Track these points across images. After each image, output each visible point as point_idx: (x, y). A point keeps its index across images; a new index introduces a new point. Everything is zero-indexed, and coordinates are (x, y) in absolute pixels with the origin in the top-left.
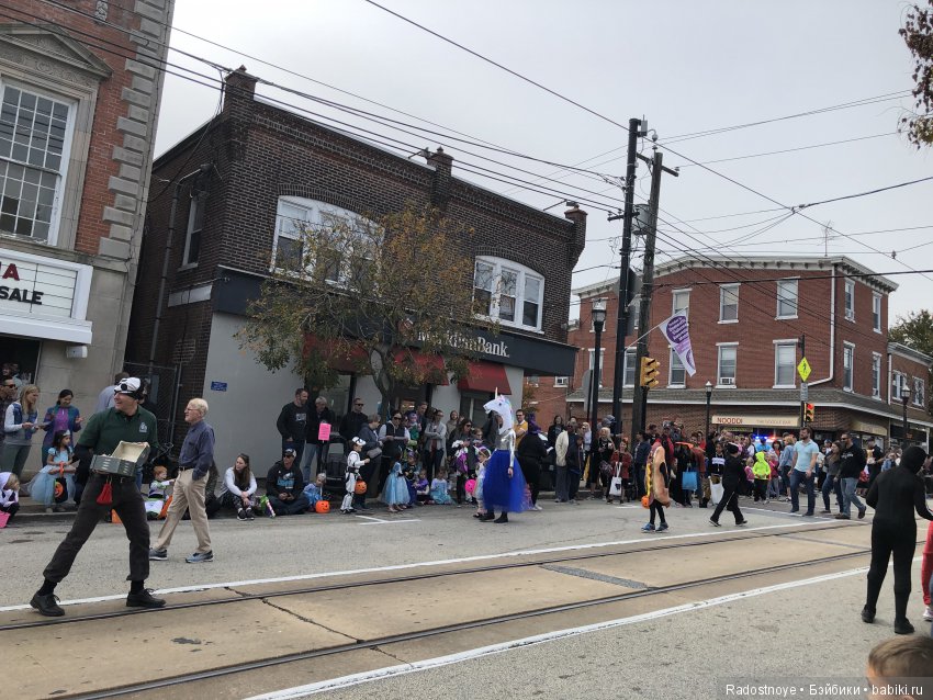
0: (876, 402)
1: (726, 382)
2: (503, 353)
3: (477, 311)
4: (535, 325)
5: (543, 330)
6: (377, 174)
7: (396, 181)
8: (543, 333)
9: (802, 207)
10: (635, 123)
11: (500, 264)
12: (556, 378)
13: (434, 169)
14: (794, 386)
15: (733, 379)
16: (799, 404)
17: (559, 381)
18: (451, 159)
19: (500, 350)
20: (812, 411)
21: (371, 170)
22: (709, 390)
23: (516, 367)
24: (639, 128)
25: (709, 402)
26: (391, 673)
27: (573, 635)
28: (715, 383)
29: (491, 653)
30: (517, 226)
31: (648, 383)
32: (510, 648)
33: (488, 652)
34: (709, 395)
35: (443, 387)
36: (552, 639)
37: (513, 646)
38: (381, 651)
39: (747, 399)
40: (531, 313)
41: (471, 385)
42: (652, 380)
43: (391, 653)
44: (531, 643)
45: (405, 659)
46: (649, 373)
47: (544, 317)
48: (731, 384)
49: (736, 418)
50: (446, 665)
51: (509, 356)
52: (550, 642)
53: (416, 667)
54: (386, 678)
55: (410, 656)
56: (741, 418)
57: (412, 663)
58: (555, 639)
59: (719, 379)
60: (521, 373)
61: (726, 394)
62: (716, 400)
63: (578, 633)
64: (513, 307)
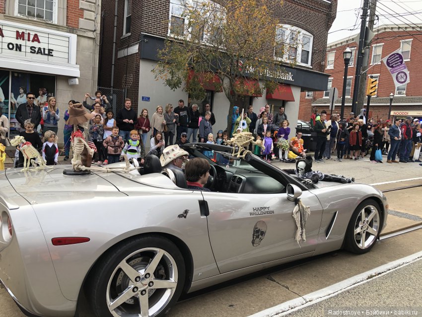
1: (400, 93)
2: (291, 79)
3: (276, 55)
4: (307, 63)
5: (312, 65)
8: (312, 67)
11: (288, 29)
12: (307, 93)
15: (404, 92)
17: (308, 95)
19: (289, 77)
22: (392, 97)
23: (296, 86)
25: (391, 104)
26: (292, 308)
27: (405, 265)
28: (394, 94)
29: (356, 285)
30: (299, 6)
31: (371, 93)
32: (367, 279)
33: (354, 284)
34: (391, 100)
35: (259, 98)
36: (392, 270)
37: (369, 278)
38: (275, 281)
39: (412, 102)
40: (306, 56)
41: (274, 96)
42: (374, 91)
43: (283, 284)
44: (380, 274)
45: (295, 290)
46: (373, 82)
47: (312, 58)
48: (403, 94)
49: (404, 112)
50: (330, 298)
51: (293, 80)
52: (392, 272)
53: (308, 300)
54: (290, 314)
55: (299, 287)
56: (407, 112)
57: (305, 297)
58: (394, 269)
59: (396, 92)
60: (300, 90)
61: (399, 100)
62: (394, 103)
63: (407, 264)
64: (296, 52)
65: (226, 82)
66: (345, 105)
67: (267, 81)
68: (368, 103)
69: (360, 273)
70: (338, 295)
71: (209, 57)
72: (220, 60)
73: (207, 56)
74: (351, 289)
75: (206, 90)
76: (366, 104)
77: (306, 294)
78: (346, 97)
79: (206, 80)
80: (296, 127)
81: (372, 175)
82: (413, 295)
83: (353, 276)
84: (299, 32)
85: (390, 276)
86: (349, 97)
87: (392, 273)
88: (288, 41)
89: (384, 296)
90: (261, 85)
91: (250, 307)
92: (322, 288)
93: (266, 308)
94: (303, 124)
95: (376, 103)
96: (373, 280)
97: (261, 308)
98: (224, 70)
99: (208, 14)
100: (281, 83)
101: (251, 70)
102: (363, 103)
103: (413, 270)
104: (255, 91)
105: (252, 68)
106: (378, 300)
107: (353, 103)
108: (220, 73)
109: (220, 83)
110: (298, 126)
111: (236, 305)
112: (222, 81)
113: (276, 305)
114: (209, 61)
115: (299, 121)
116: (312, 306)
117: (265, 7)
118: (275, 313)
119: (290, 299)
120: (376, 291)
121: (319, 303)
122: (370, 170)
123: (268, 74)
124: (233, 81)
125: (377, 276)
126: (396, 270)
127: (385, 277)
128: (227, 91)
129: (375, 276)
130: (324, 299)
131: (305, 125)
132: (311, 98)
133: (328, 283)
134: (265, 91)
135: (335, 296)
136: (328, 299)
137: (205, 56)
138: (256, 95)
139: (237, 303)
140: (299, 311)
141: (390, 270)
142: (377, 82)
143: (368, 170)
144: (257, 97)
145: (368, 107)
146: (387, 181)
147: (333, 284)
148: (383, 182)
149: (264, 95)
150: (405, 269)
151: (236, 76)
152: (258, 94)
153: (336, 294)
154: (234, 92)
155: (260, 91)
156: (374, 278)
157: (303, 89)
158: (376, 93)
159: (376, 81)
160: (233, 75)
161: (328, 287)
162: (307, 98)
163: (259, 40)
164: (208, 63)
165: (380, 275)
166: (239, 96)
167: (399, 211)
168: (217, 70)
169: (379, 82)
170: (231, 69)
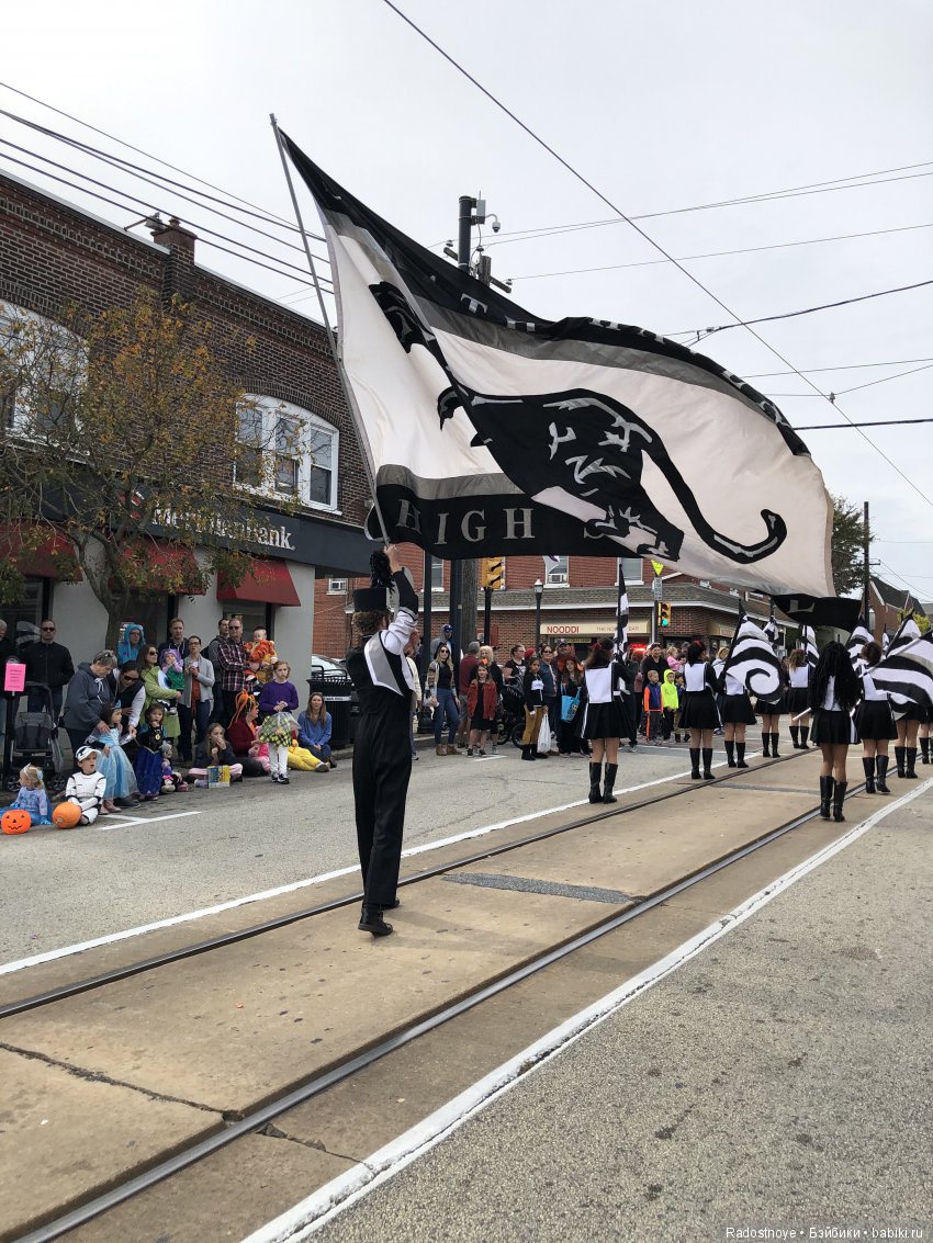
0: (733, 598)
1: (556, 580)
2: (285, 543)
3: (240, 478)
4: (327, 502)
5: (340, 508)
6: (72, 251)
7: (106, 266)
8: (340, 513)
9: (709, 330)
10: (467, 203)
11: (271, 409)
12: (331, 582)
13: (166, 251)
14: (641, 582)
15: (566, 576)
16: (652, 605)
17: (335, 586)
18: (194, 237)
19: (281, 540)
20: (668, 612)
21: (62, 244)
22: (539, 590)
23: (302, 563)
24: (474, 212)
25: (539, 607)
26: (338, 1202)
27: (600, 1020)
28: (543, 581)
29: (495, 1095)
30: (296, 349)
31: (492, 582)
32: (519, 1075)
33: (490, 1095)
34: (539, 596)
35: (196, 597)
36: (574, 1038)
37: (523, 1070)
38: (285, 1136)
39: (584, 602)
40: (322, 483)
41: (241, 593)
42: (499, 578)
43: (309, 1138)
44: (547, 1054)
45: (344, 1149)
46: (493, 569)
47: (340, 489)
48: (563, 582)
49: (571, 625)
50: (434, 1148)
51: (293, 548)
52: (574, 1044)
53: (379, 1168)
54: (334, 1220)
55: (351, 1138)
56: (576, 625)
57: (367, 1161)
58: (578, 1036)
59: (548, 576)
60: (312, 573)
61: (556, 596)
62: (546, 603)
63: (605, 1016)
64: (295, 474)
65: (93, 552)
66: (433, 610)
67: (219, 551)
68: (488, 605)
69: (502, 1063)
70: (453, 1134)
71: (36, 480)
72: (72, 490)
73: (30, 478)
74: (482, 1112)
75: (27, 576)
76: (483, 609)
77: (373, 1152)
78: (433, 589)
79: (27, 548)
80: (310, 677)
81: (513, 795)
82: (623, 1091)
83: (485, 1074)
84: (303, 423)
85: (571, 1054)
86: (441, 589)
87: (573, 1047)
88: (272, 445)
89: (560, 1109)
90: (203, 562)
91: (219, 1230)
92: (412, 1125)
93: (267, 1219)
94: (327, 666)
95: (507, 604)
96: (532, 1074)
97: (251, 1225)
98: (88, 519)
99: (31, 355)
100: (262, 557)
101: (171, 519)
102: (474, 607)
103: (618, 1031)
104: (186, 579)
105: (172, 513)
106: (548, 1123)
107: (453, 605)
108: (75, 526)
109: (72, 555)
110: (313, 674)
111: (178, 1234)
112: (81, 549)
113: (295, 1204)
114: (38, 491)
115: (316, 660)
116: (389, 1182)
117: (203, 350)
118: (293, 1229)
119: (329, 1177)
120: (542, 1100)
121: (406, 1168)
122: (506, 782)
123: (221, 529)
124: (115, 550)
125: (541, 1062)
126: (582, 1038)
127: (559, 1061)
128: (97, 580)
129: (537, 1062)
130: (419, 1153)
131: (332, 669)
132: (343, 593)
133: (426, 1107)
134: (213, 579)
135: (447, 1138)
136: (429, 1152)
137: (23, 476)
138: (186, 590)
139: (180, 1228)
140: (358, 1205)
141: (567, 1039)
142: (503, 567)
143: (501, 783)
144: (190, 594)
145: (488, 613)
146: (546, 808)
147: (439, 1108)
148: (536, 811)
149: (211, 591)
150: (602, 1029)
151: (126, 534)
152: (195, 586)
153: (448, 1132)
154: (120, 583)
155: (199, 579)
156: (533, 1069)
157: (321, 573)
158: (503, 581)
159: (499, 565)
160: (115, 531)
161: (427, 1119)
162: (331, 592)
163: (190, 438)
164: (35, 499)
165: (547, 1059)
166: (135, 592)
167: (577, 884)
168: (65, 517)
169: (507, 569)
170: (107, 517)
